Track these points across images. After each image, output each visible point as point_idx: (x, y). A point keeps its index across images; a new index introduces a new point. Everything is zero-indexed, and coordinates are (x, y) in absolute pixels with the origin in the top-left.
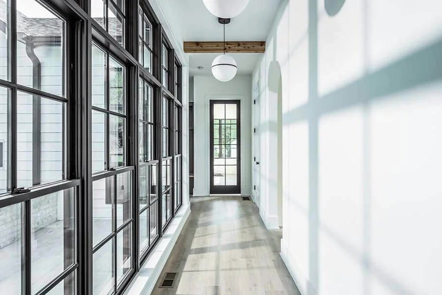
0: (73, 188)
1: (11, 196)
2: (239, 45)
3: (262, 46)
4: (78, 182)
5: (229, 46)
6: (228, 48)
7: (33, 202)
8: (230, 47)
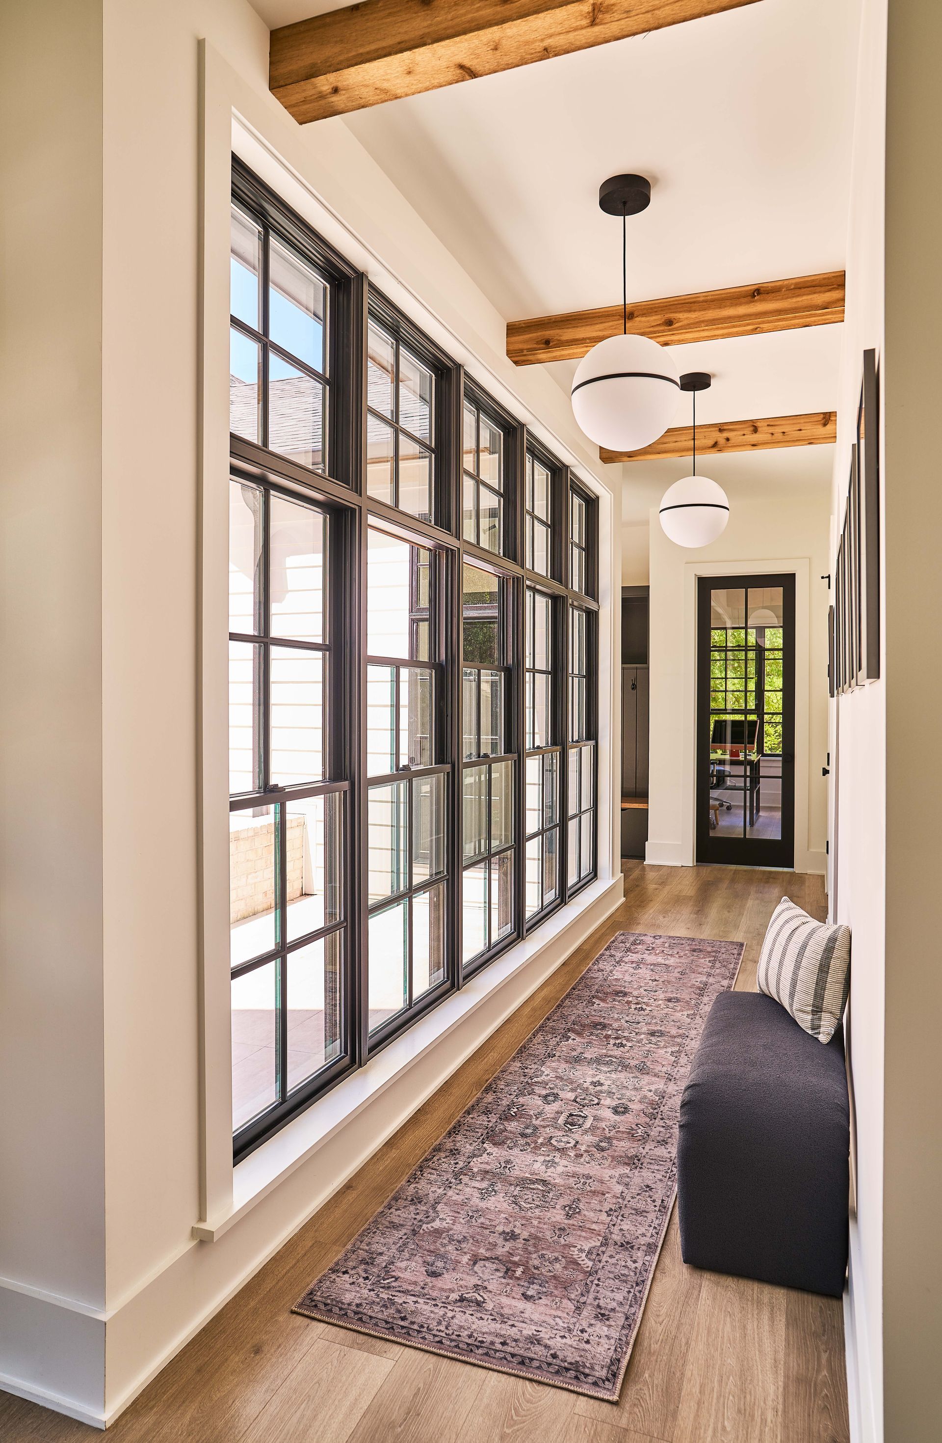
0: (337, 793)
1: (258, 795)
2: (755, 430)
3: (825, 425)
4: (345, 785)
5: (726, 435)
6: (722, 441)
7: (290, 805)
8: (728, 439)
